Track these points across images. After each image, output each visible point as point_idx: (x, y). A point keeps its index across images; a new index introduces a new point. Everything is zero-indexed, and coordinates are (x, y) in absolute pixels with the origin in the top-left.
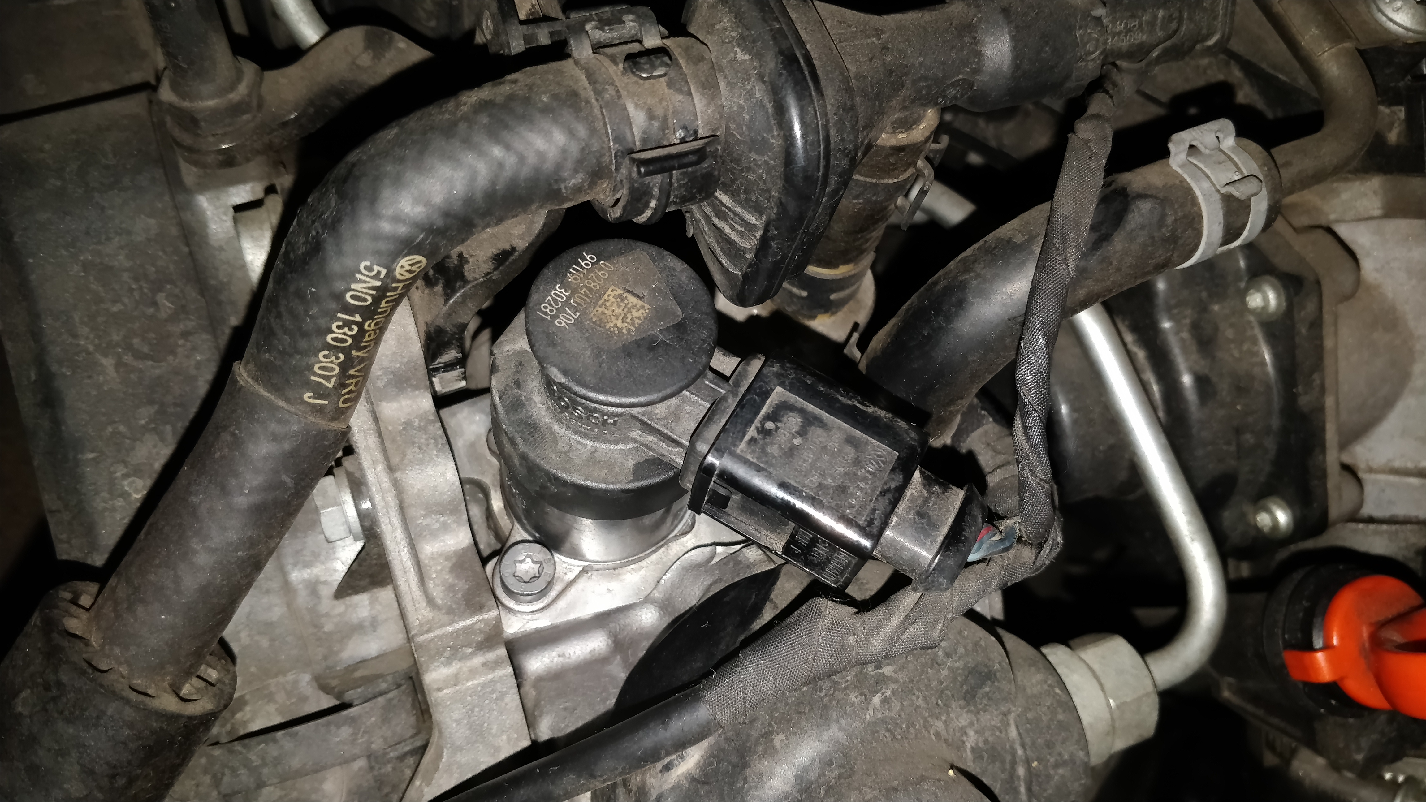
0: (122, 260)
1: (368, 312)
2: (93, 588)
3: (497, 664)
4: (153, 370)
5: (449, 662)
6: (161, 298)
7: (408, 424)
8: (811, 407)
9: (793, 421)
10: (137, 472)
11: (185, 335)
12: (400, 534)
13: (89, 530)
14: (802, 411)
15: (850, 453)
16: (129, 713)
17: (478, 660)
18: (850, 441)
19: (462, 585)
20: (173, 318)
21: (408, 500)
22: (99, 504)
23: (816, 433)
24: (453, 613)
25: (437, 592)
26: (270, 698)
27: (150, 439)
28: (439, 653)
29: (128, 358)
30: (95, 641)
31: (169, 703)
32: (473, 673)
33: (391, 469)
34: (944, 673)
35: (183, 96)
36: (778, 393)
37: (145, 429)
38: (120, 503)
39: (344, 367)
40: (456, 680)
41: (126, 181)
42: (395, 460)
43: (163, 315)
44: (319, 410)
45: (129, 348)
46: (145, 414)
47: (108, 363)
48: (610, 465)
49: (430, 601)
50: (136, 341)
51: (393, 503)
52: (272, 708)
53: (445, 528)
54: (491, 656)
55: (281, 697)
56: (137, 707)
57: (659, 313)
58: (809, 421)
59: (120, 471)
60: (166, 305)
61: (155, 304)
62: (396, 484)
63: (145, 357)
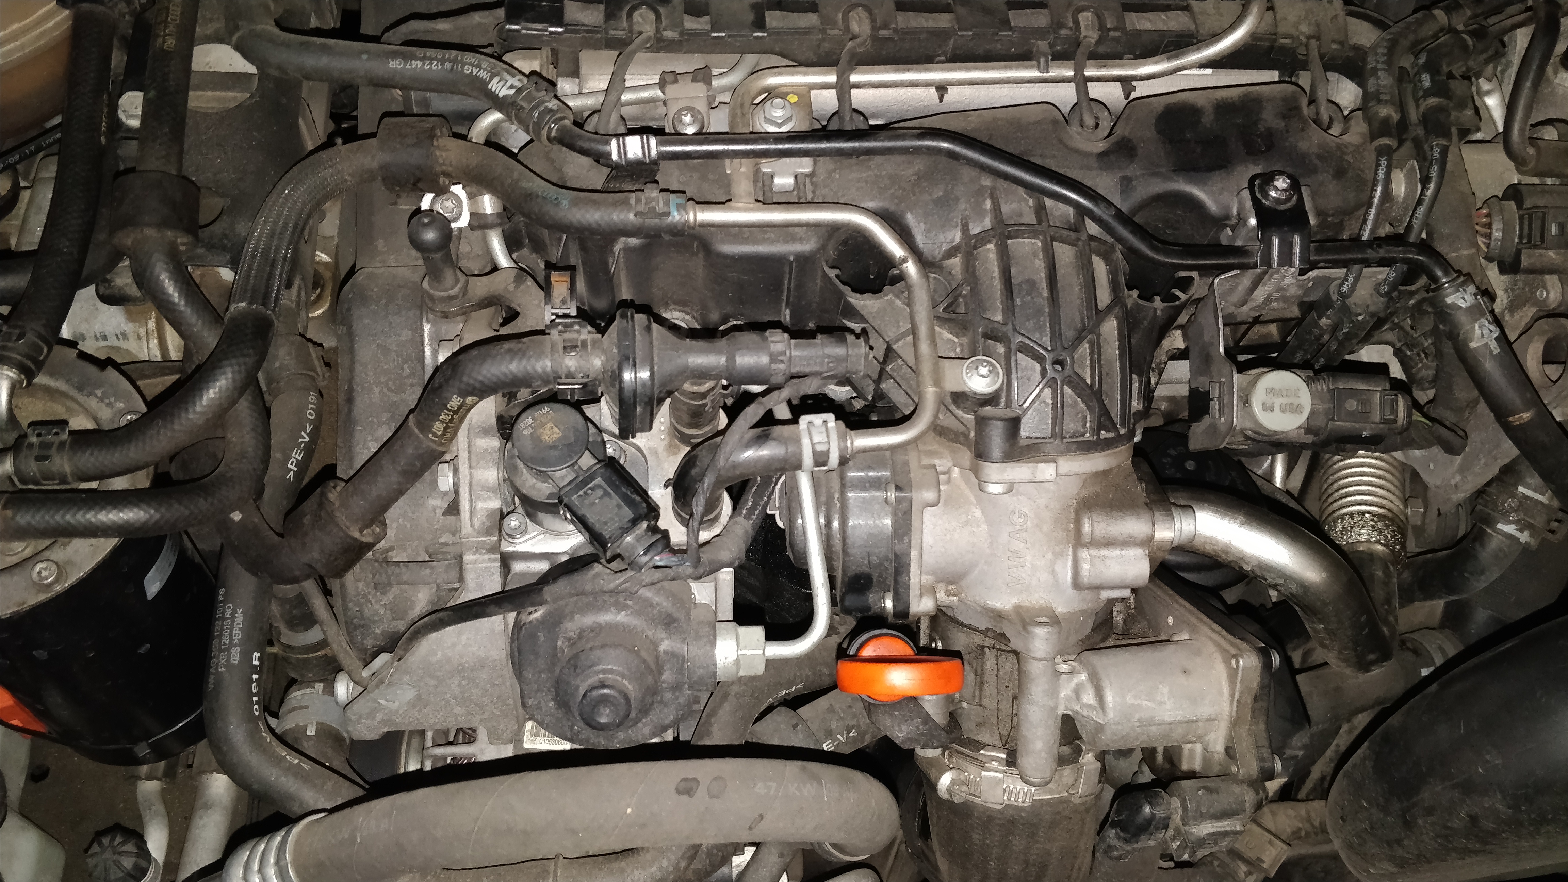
0: (394, 347)
1: (455, 412)
2: (343, 484)
3: (494, 560)
4: (394, 397)
5: (474, 554)
6: (406, 366)
7: (486, 450)
8: (609, 489)
9: (600, 492)
10: (376, 440)
11: (412, 385)
12: (467, 495)
13: (351, 460)
14: (605, 490)
15: (616, 510)
16: (341, 534)
17: (487, 557)
18: (619, 506)
19: (488, 524)
20: (408, 377)
21: (474, 483)
22: (357, 449)
23: (607, 499)
24: (480, 533)
25: (477, 522)
26: (405, 550)
27: (385, 427)
28: (470, 549)
29: (385, 390)
30: (337, 505)
31: (356, 535)
32: (483, 561)
33: (470, 467)
34: (655, 612)
35: (431, 288)
36: (598, 480)
37: (384, 423)
38: (366, 451)
39: (445, 429)
40: (476, 562)
41: (404, 313)
42: (473, 464)
43: (405, 375)
44: (435, 442)
45: (387, 386)
46: (385, 416)
47: (377, 390)
48: (540, 490)
49: (472, 526)
50: (390, 383)
51: (467, 482)
52: (405, 554)
53: (489, 498)
54: (493, 556)
55: (409, 551)
56: (344, 532)
57: (564, 437)
58: (606, 494)
59: (370, 438)
60: (407, 371)
61: (402, 368)
62: (471, 474)
63: (392, 391)
